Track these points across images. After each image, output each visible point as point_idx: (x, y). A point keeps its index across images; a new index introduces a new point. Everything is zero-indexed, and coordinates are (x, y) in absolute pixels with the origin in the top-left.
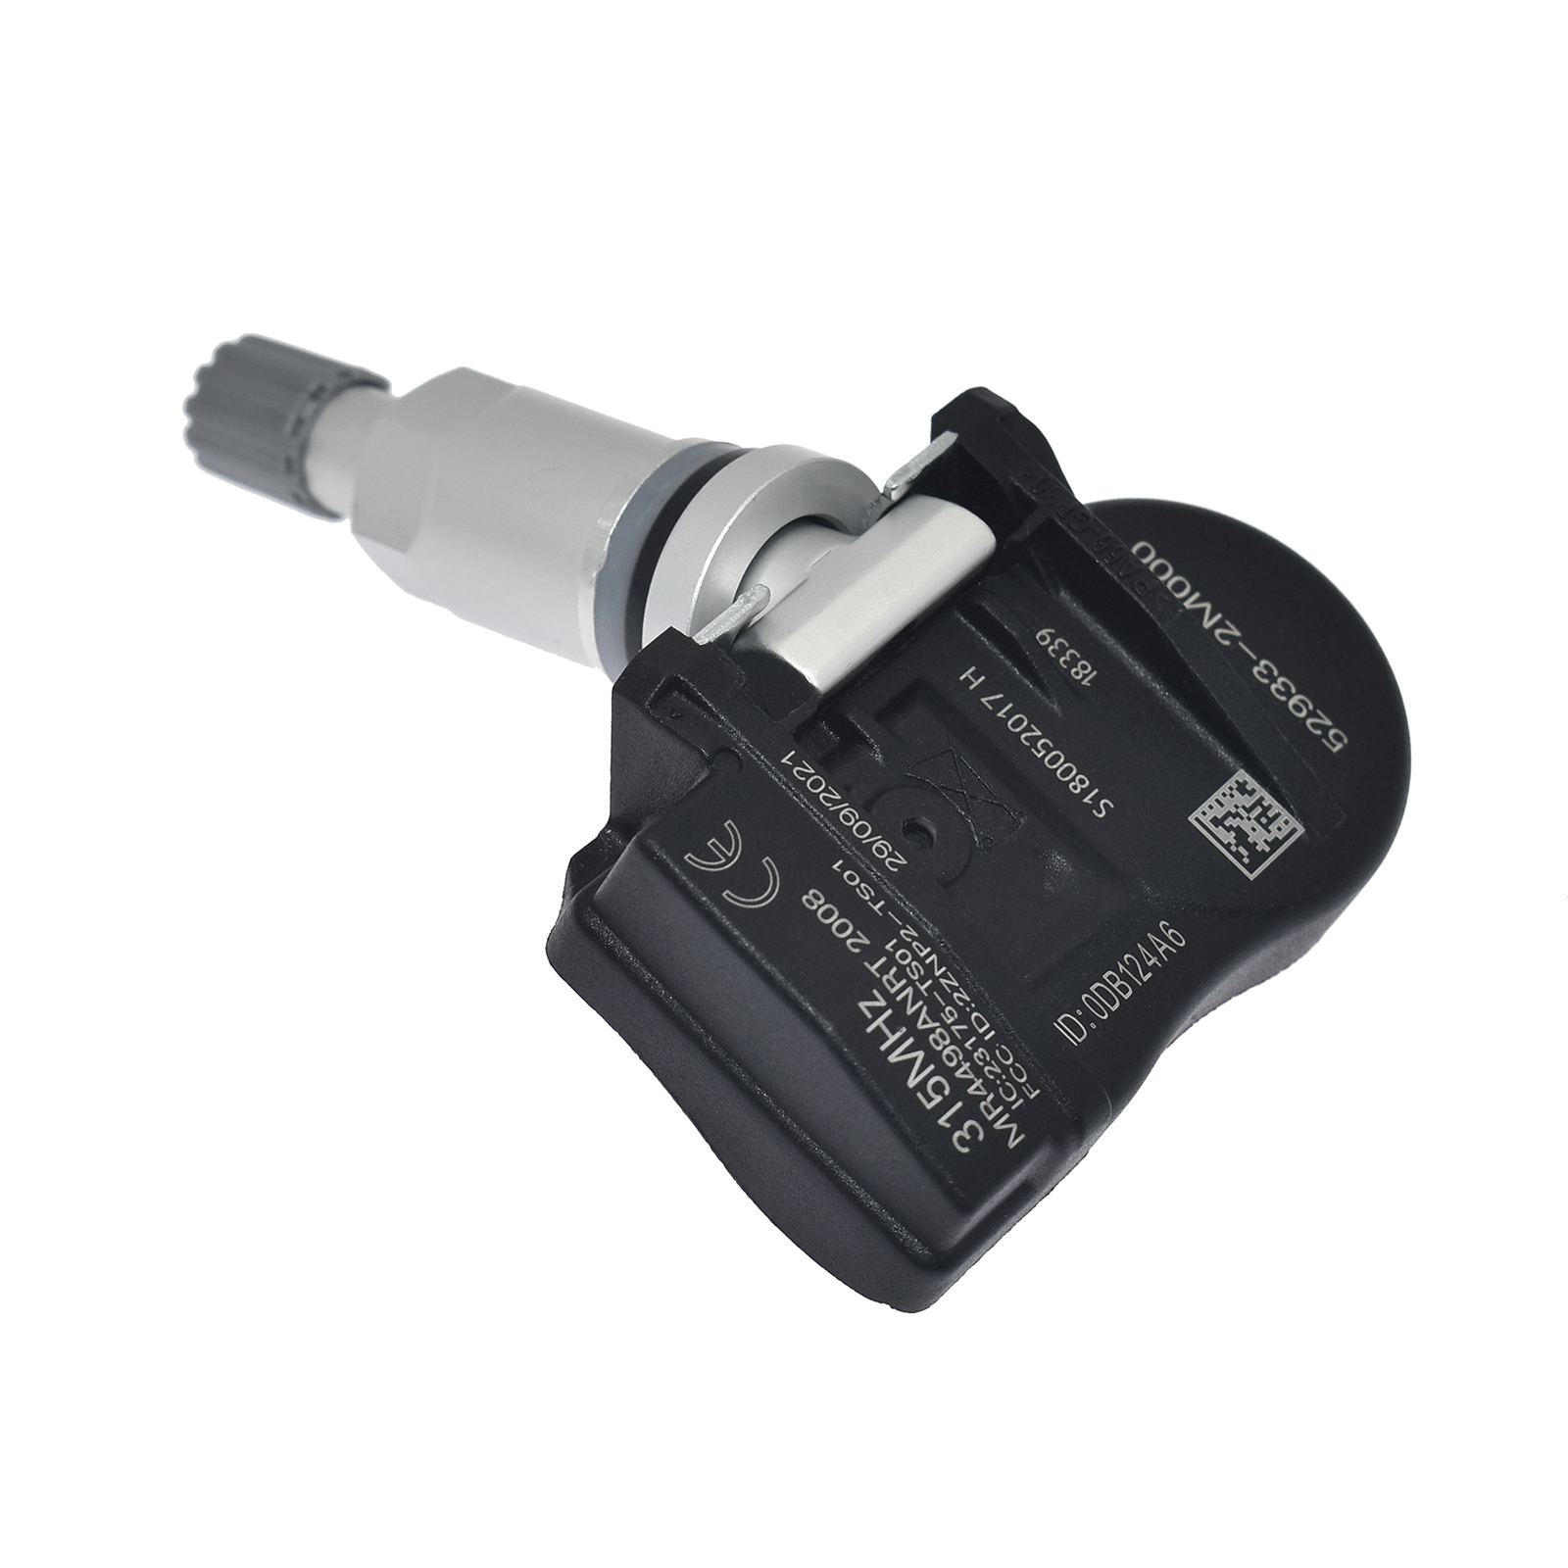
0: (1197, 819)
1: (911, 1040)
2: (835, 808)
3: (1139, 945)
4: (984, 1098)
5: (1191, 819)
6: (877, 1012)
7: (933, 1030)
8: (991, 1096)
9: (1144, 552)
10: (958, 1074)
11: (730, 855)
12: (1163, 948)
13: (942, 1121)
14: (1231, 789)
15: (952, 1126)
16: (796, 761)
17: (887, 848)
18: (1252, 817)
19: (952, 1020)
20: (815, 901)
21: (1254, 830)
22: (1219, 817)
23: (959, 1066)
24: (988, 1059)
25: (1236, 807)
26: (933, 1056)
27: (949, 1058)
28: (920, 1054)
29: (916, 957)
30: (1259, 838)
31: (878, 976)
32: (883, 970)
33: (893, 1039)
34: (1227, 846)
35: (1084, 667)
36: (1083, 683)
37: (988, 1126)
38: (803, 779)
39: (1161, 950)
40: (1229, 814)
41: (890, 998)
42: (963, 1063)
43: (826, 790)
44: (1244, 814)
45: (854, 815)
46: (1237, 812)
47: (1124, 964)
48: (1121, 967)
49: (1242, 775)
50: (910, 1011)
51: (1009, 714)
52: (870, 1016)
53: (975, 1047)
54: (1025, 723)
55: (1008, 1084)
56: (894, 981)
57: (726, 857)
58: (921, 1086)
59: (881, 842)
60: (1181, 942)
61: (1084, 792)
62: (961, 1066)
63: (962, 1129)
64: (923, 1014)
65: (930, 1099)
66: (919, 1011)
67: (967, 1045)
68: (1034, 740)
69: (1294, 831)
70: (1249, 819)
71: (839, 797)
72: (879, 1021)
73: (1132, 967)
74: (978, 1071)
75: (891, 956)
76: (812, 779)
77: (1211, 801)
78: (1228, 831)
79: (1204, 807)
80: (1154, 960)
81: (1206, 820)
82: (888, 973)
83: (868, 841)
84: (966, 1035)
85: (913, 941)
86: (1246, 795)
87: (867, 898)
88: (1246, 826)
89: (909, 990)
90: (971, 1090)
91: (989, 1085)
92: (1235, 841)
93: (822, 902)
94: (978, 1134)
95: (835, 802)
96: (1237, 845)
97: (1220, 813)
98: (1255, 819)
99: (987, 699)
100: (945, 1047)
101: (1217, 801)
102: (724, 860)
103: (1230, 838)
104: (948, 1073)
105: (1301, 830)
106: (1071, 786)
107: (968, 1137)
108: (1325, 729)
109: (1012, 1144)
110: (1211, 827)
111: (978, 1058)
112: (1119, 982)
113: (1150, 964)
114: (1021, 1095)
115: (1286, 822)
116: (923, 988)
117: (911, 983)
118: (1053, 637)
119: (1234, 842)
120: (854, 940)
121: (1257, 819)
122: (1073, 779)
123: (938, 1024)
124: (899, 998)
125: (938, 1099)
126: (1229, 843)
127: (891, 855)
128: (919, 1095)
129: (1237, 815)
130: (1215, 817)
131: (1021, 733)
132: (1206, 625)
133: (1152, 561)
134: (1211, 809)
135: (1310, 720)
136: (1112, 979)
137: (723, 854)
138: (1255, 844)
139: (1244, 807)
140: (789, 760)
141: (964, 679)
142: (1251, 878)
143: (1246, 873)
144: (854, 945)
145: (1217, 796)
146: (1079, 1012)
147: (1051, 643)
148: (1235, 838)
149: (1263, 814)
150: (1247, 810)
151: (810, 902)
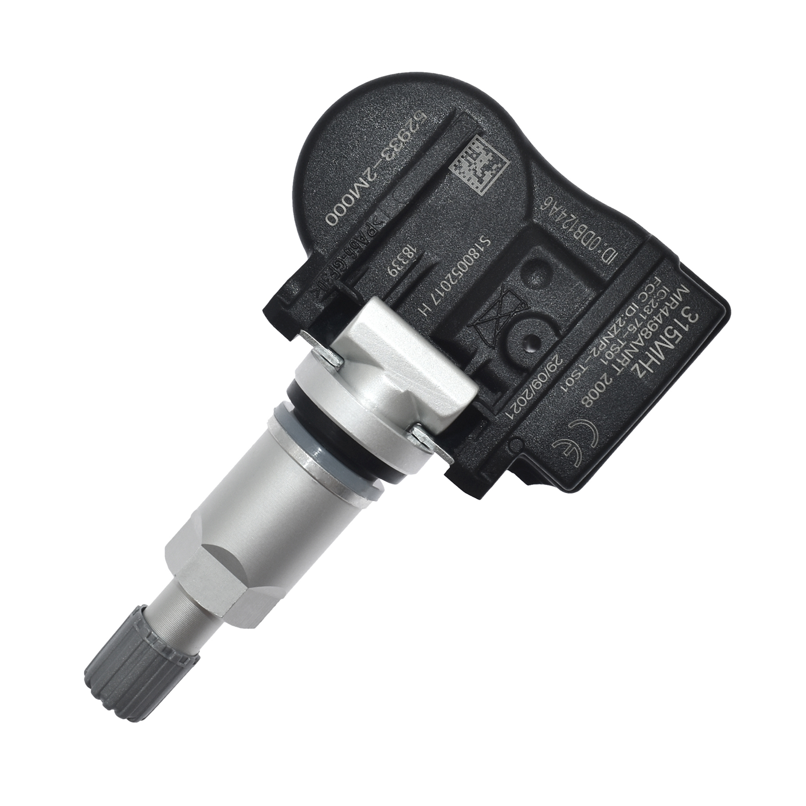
0: (481, 191)
1: (651, 348)
2: (533, 391)
3: (557, 220)
4: (669, 307)
5: (482, 194)
6: (642, 368)
7: (643, 337)
8: (667, 303)
9: (332, 219)
10: (661, 322)
11: (571, 445)
12: (555, 208)
13: (686, 329)
14: (460, 173)
15: (687, 324)
16: (511, 412)
17: (551, 364)
18: (474, 162)
19: (634, 327)
20: (588, 401)
21: (481, 161)
22: (478, 180)
23: (656, 322)
24: (648, 306)
25: (470, 170)
26: (656, 336)
27: (654, 327)
28: (656, 343)
29: (608, 348)
30: (485, 159)
31: (623, 368)
33: (653, 359)
34: (494, 176)
35: (406, 251)
36: (415, 251)
37: (682, 305)
38: (520, 408)
39: (557, 210)
40: (475, 175)
41: (633, 362)
42: (654, 320)
43: (524, 396)
44: (473, 166)
45: (536, 382)
46: (473, 170)
47: (568, 229)
48: (570, 230)
49: (452, 168)
50: (637, 350)
51: (441, 290)
52: (645, 372)
53: (644, 314)
54: (445, 282)
55: (658, 295)
56: (624, 359)
58: (672, 341)
59: (548, 368)
60: (550, 199)
61: (479, 251)
62: (656, 320)
63: (687, 318)
64: (636, 343)
65: (677, 337)
66: (635, 345)
67: (645, 318)
68: (454, 278)
69: (477, 139)
70: (475, 164)
71: (527, 390)
72: (646, 366)
73: (569, 224)
74: (656, 312)
75: (610, 362)
76: (519, 403)
77: (469, 184)
78: (485, 175)
79: (473, 187)
80: (563, 213)
81: (481, 186)
82: (621, 363)
83: (548, 374)
84: (640, 320)
85: (599, 350)
86: (462, 165)
87: (580, 374)
88: (479, 166)
89: (626, 351)
90: (667, 314)
91: (662, 305)
92: (490, 171)
93: (588, 398)
94: (687, 309)
95: (530, 392)
96: (492, 170)
97: (475, 180)
98: (475, 160)
99: (435, 302)
100: (649, 330)
101: (468, 180)
102: (575, 448)
103: (488, 174)
104: (662, 327)
105: (477, 136)
106: (476, 258)
107: (690, 315)
108: (415, 123)
109: (687, 291)
110: (484, 183)
111: (649, 312)
112: (579, 231)
113: (565, 215)
114: (661, 287)
115: (473, 144)
116: (623, 344)
117: (622, 351)
118: (392, 267)
120: (606, 381)
122: (472, 257)
123: (639, 335)
124: (632, 357)
125: (675, 331)
126: (491, 174)
127: (554, 362)
128: (677, 342)
129: (475, 170)
130: (478, 182)
131: (450, 284)
132: (367, 185)
133: (336, 215)
134: (474, 184)
135: (412, 130)
136: (578, 234)
137: (571, 448)
138: (489, 160)
139: (469, 166)
140: (511, 416)
141: (424, 314)
142: (508, 163)
143: (506, 165)
144: (608, 381)
145: (465, 180)
146: (599, 251)
147: (396, 268)
148: (488, 171)
149: (471, 156)
150: (470, 164)
151: (589, 403)
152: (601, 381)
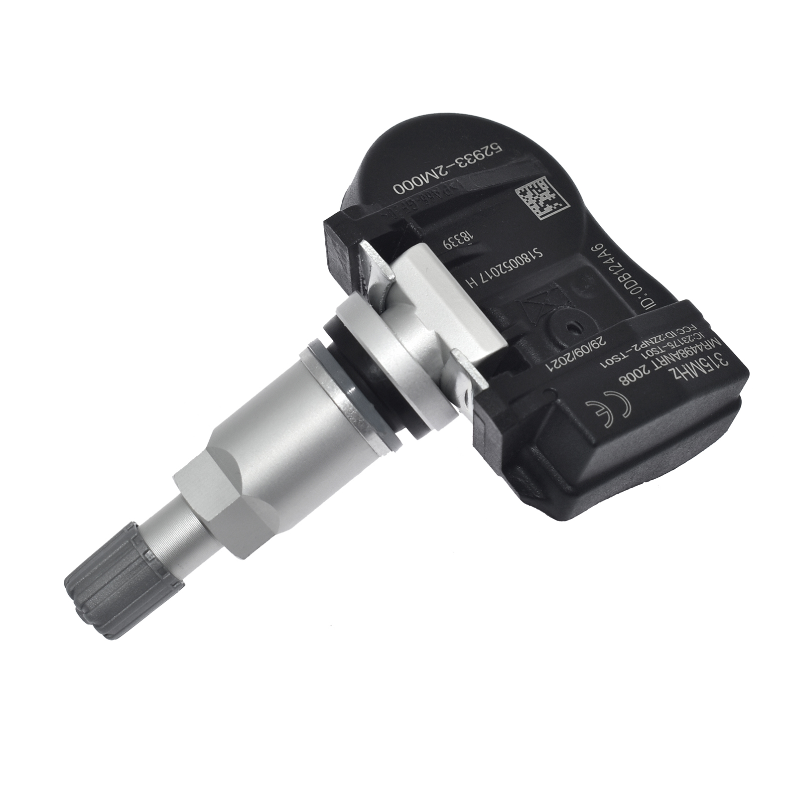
0: (541, 217)
1: (687, 365)
2: (575, 357)
3: (604, 263)
4: (703, 346)
5: (541, 219)
6: (678, 374)
7: (680, 355)
8: (702, 343)
9: (399, 189)
10: (696, 352)
11: (604, 408)
13: (718, 367)
14: (524, 198)
15: (718, 364)
16: (551, 365)
17: (595, 342)
19: (673, 345)
20: (626, 380)
21: (545, 196)
23: (692, 351)
24: (685, 338)
25: (533, 199)
26: (691, 359)
27: (690, 353)
28: (692, 364)
29: (649, 348)
30: (549, 196)
31: (661, 367)
32: (659, 364)
33: (688, 372)
34: (554, 210)
35: (463, 235)
36: (472, 238)
37: (714, 350)
38: (560, 365)
39: (606, 255)
40: (537, 204)
41: (671, 366)
42: (691, 349)
43: (566, 358)
44: (537, 197)
45: (578, 350)
46: (536, 200)
47: (614, 272)
48: (615, 273)
49: (518, 191)
50: (674, 360)
51: (491, 274)
52: (681, 377)
53: (682, 341)
54: (495, 269)
55: (694, 335)
56: (663, 361)
57: (604, 410)
58: (705, 369)
59: (591, 344)
60: (601, 246)
61: (531, 258)
63: (719, 360)
64: (674, 355)
65: (709, 368)
66: (673, 357)
67: (682, 344)
68: (504, 269)
69: (544, 180)
70: (539, 196)
71: (569, 354)
72: (682, 374)
73: (616, 269)
74: (692, 345)
75: (650, 358)
76: (560, 362)
77: (531, 208)
78: (546, 207)
79: (535, 212)
80: (611, 259)
81: (541, 214)
82: (659, 362)
83: (591, 349)
84: (678, 342)
85: (640, 347)
86: (527, 193)
87: (619, 359)
88: (543, 199)
89: (665, 356)
90: (701, 350)
91: (697, 342)
93: (625, 378)
94: (719, 355)
95: (571, 357)
96: (553, 206)
97: (536, 207)
99: (483, 281)
100: (686, 353)
101: (531, 206)
102: (607, 412)
103: (549, 208)
104: (697, 356)
105: (544, 177)
106: (527, 262)
107: (721, 359)
108: (490, 150)
109: (719, 344)
110: (544, 213)
111: (686, 342)
112: (623, 277)
113: (613, 262)
114: (696, 332)
115: (540, 182)
116: (662, 351)
117: (661, 355)
118: (447, 242)
119: (551, 207)
120: (644, 371)
121: (539, 193)
122: (524, 260)
123: (677, 351)
124: (670, 362)
125: (709, 364)
126: (552, 209)
127: (598, 341)
128: (709, 371)
129: (538, 200)
130: (539, 209)
131: (500, 272)
132: (437, 177)
133: (404, 187)
134: (535, 209)
135: (486, 154)
136: (622, 279)
137: (604, 411)
138: (552, 198)
139: (533, 196)
140: (551, 368)
141: (471, 286)
142: (569, 206)
143: (566, 207)
144: (646, 372)
145: (528, 205)
146: (640, 298)
147: (451, 244)
148: (550, 205)
149: (536, 190)
150: (535, 195)
151: (626, 383)
152: (640, 369)
